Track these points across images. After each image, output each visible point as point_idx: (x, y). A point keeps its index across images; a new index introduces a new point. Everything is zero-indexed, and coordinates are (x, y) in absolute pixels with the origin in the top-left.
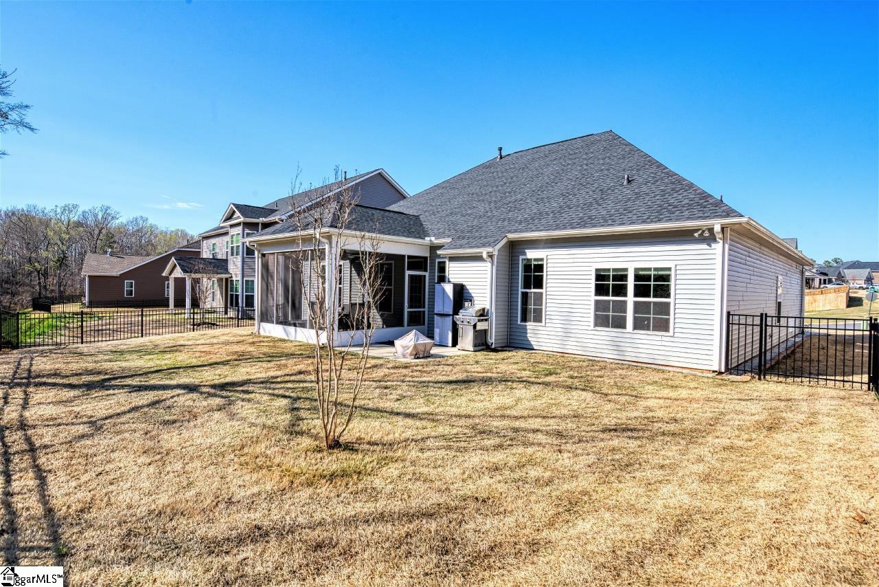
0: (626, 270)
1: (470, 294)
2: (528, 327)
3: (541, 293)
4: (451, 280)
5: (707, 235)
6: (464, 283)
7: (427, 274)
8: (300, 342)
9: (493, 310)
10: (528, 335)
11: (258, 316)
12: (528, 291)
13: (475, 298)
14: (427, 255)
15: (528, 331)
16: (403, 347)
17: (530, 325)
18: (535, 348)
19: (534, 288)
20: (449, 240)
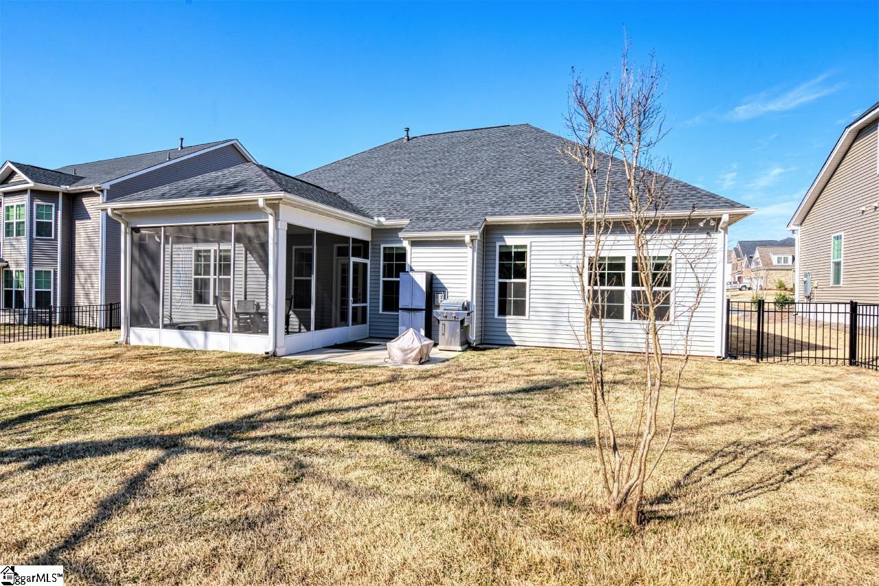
0: (624, 258)
1: (441, 283)
2: (507, 321)
3: (524, 284)
4: (414, 268)
5: (713, 224)
6: (434, 272)
7: (368, 262)
8: (221, 352)
9: (474, 303)
10: (508, 330)
11: (126, 318)
12: (507, 281)
13: (449, 290)
14: (368, 238)
15: (508, 326)
16: (403, 350)
17: (510, 319)
18: (516, 344)
19: (514, 278)
20: (407, 221)
